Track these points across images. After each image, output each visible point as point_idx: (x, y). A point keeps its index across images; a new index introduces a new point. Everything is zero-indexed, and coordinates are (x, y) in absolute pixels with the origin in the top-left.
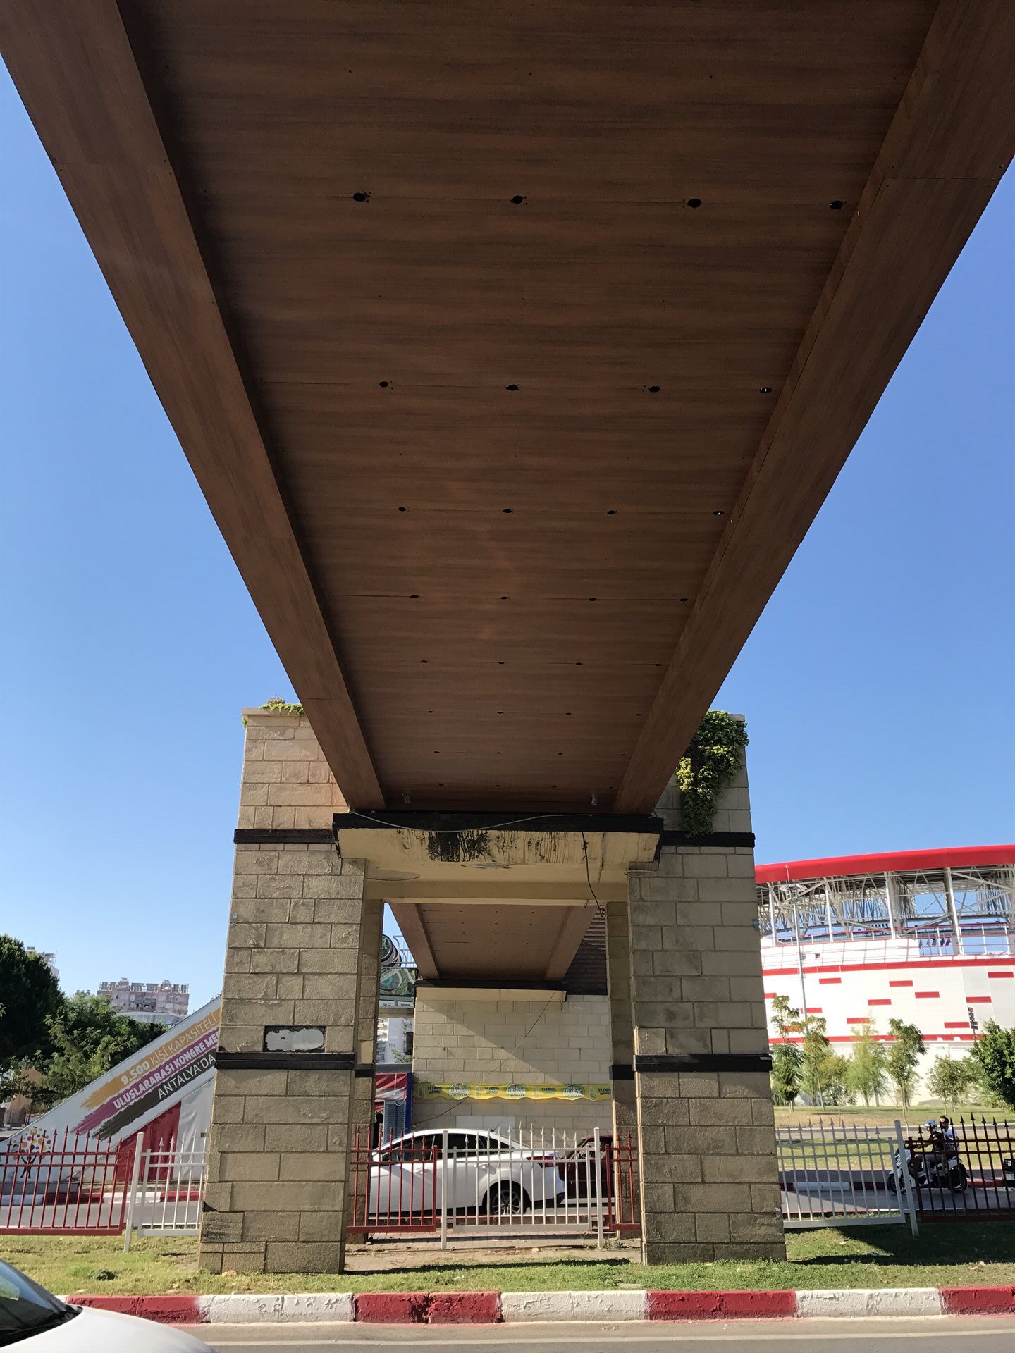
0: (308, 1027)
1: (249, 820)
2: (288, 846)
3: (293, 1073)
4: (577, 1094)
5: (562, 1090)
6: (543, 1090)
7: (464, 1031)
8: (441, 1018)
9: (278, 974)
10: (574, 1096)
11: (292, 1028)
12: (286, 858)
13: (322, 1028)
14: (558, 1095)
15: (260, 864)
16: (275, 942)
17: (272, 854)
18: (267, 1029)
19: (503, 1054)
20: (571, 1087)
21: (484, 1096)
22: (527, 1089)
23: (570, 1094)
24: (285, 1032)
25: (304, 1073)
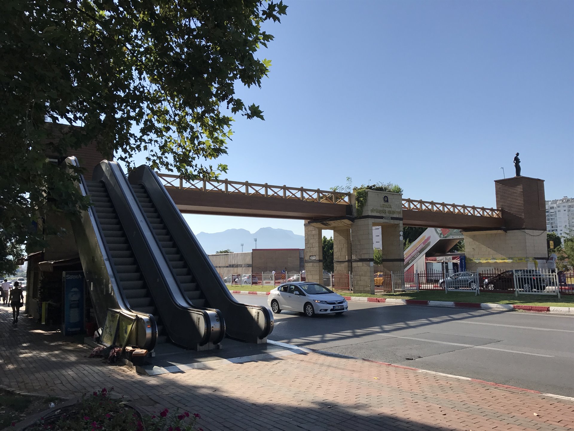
7: (478, 243)
8: (471, 240)
9: (310, 247)
10: (510, 261)
12: (310, 228)
13: (315, 256)
14: (506, 261)
15: (307, 229)
19: (489, 249)
20: (509, 258)
21: (485, 262)
22: (497, 259)
24: (312, 257)
25: (314, 263)
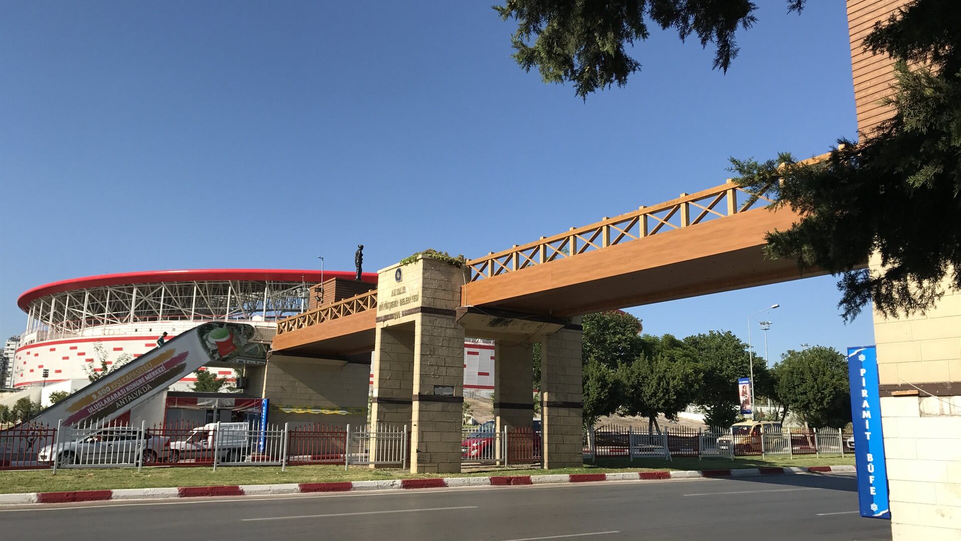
0: (448, 386)
1: (425, 303)
2: (439, 315)
3: (444, 403)
4: (345, 412)
5: (338, 410)
6: (329, 409)
7: (292, 379)
8: (280, 371)
9: (438, 366)
10: (344, 413)
11: (443, 386)
12: (439, 320)
13: (453, 387)
14: (336, 412)
15: (430, 322)
16: (436, 353)
17: (434, 318)
18: (435, 386)
19: (311, 391)
20: (342, 409)
21: (300, 411)
22: (322, 409)
23: (342, 412)
24: (441, 388)
25: (448, 403)
